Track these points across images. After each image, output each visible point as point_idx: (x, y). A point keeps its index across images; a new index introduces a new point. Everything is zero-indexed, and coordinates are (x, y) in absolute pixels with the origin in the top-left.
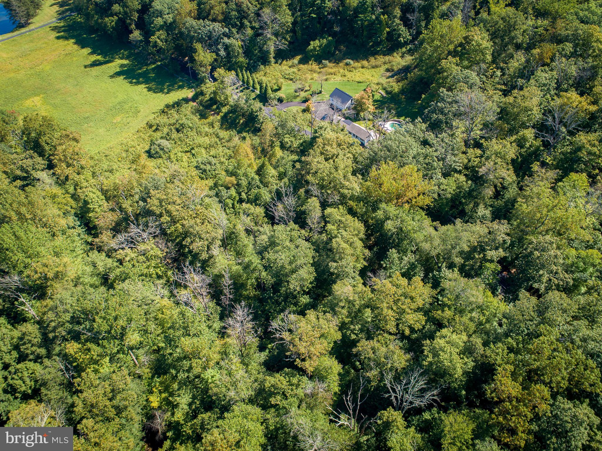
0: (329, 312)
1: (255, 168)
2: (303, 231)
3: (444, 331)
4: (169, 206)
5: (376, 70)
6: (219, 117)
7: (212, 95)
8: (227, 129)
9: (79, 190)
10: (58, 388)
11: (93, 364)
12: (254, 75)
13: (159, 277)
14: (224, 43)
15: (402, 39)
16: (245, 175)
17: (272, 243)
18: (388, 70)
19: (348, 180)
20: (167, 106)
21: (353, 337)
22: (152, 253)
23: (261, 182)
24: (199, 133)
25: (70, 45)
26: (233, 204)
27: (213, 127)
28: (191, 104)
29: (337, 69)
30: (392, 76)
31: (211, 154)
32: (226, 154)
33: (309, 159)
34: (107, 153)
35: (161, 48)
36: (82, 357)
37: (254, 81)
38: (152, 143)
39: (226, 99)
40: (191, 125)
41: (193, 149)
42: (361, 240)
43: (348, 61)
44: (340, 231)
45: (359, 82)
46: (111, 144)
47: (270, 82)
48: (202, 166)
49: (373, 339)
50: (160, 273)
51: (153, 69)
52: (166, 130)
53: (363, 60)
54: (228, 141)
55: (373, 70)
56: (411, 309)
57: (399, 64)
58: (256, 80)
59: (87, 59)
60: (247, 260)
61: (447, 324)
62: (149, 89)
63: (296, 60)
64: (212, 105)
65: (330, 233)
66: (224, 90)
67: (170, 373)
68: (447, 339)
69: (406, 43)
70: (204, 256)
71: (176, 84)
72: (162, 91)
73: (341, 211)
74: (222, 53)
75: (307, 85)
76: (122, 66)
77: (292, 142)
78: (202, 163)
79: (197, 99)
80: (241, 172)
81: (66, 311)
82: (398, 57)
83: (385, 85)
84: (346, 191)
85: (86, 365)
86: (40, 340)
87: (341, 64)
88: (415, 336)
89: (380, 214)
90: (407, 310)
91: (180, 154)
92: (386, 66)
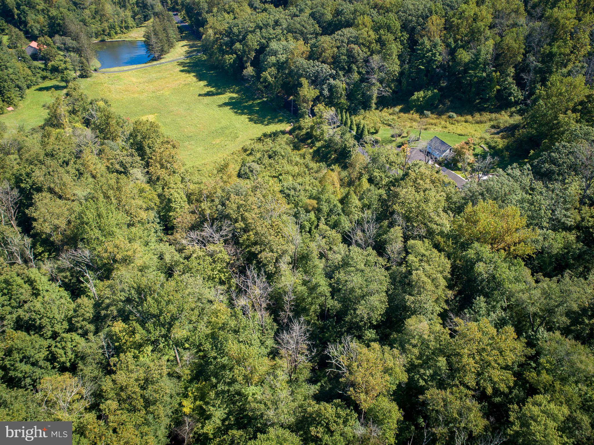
0: (397, 349)
1: (339, 197)
2: (380, 259)
3: (539, 398)
4: (246, 214)
5: (480, 125)
6: (311, 151)
7: (309, 130)
8: (317, 161)
9: (166, 189)
10: (95, 366)
11: (135, 348)
12: (353, 117)
13: (222, 283)
14: (329, 84)
15: (512, 98)
16: (328, 201)
17: (345, 264)
18: (493, 127)
19: (438, 216)
20: (265, 135)
21: (422, 383)
22: (219, 255)
23: (343, 211)
24: (290, 162)
25: (191, 78)
26: (310, 229)
27: (304, 158)
28: (287, 136)
29: (438, 121)
30: (498, 133)
31: (298, 181)
32: (312, 183)
33: (398, 190)
34: (200, 168)
35: (270, 84)
36: (125, 337)
37: (352, 122)
38: (243, 164)
39: (322, 134)
40: (283, 154)
41: (281, 175)
42: (445, 278)
43: (451, 114)
44: (422, 264)
45: (460, 135)
46: (206, 161)
47: (368, 125)
48: (287, 191)
49: (445, 389)
50: (223, 278)
51: (259, 104)
52: (259, 155)
53: (467, 114)
54: (317, 172)
55: (477, 125)
56: (498, 364)
57: (506, 122)
58: (354, 122)
59: (203, 89)
60: (314, 281)
61: (543, 391)
62: (251, 120)
63: (397, 109)
64: (307, 139)
65: (410, 266)
66: (321, 125)
67: (210, 380)
68: (542, 408)
69: (516, 103)
70: (271, 268)
71: (277, 118)
72: (262, 123)
73: (427, 244)
74: (326, 92)
75: (405, 131)
76: (231, 98)
77: (381, 177)
78: (287, 188)
79: (294, 132)
80: (324, 197)
81: (123, 290)
82: (506, 116)
83: (488, 140)
84: (435, 227)
85: (127, 349)
86: (92, 316)
87: (443, 117)
88: (498, 399)
89: (471, 253)
90: (493, 363)
91: (267, 178)
92: (492, 123)
